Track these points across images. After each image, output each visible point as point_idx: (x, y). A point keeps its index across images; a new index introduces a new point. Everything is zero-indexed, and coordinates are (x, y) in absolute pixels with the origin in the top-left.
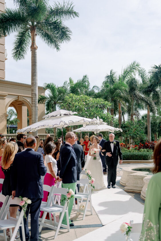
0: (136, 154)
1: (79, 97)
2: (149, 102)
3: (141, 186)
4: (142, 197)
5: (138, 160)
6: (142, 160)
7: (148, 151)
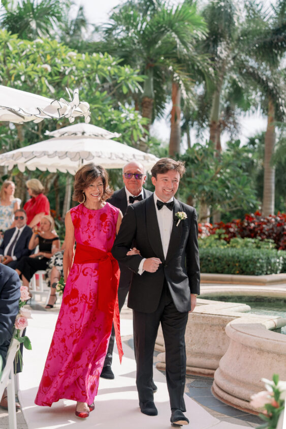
0: (218, 254)
1: (29, 44)
2: (271, 84)
3: (217, 352)
4: (217, 389)
5: (222, 273)
6: (234, 274)
7: (258, 247)
